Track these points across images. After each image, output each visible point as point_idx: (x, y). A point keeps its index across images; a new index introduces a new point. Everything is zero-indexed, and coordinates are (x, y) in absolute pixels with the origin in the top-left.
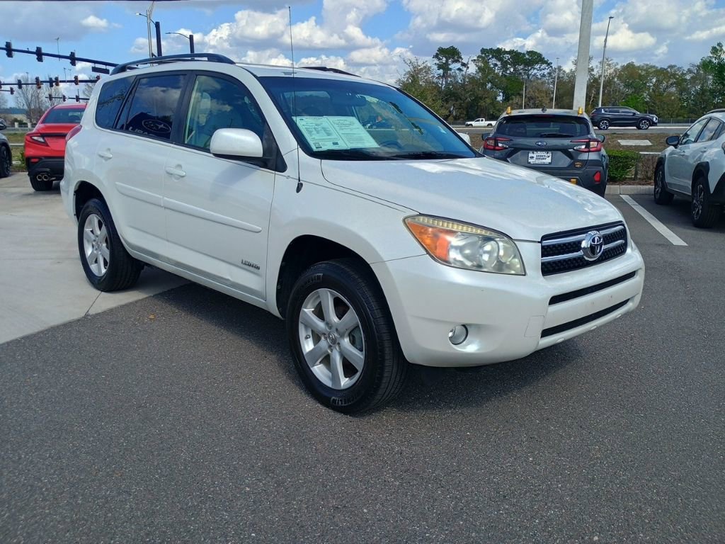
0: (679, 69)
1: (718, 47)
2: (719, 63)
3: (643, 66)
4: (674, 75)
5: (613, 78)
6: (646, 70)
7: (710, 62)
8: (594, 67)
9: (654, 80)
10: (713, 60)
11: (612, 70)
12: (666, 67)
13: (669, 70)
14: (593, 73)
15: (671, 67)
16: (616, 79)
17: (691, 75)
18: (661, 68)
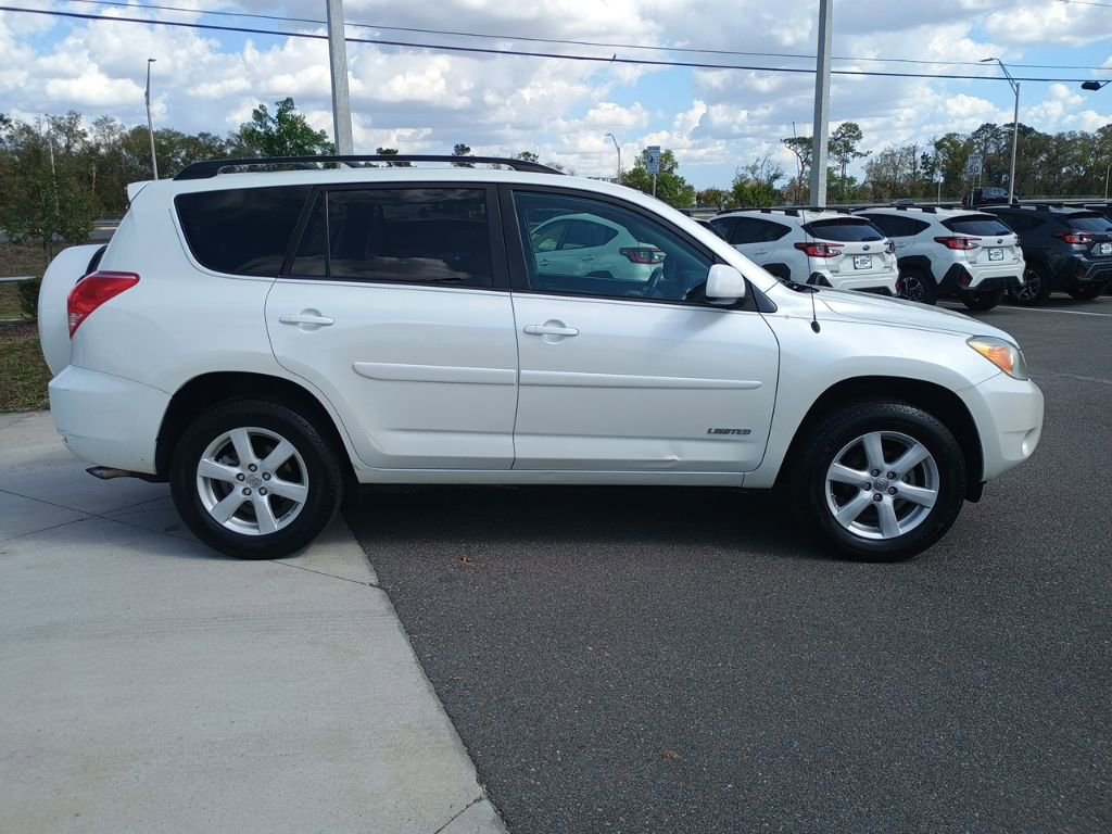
0: (215, 139)
1: (261, 111)
2: (266, 133)
3: (163, 134)
4: (210, 148)
5: (120, 149)
6: (168, 139)
7: (254, 130)
8: (87, 130)
9: (183, 153)
10: (258, 129)
11: (117, 137)
12: (196, 136)
13: (201, 139)
14: (86, 139)
15: (203, 135)
16: (124, 151)
17: (233, 148)
18: (190, 137)
